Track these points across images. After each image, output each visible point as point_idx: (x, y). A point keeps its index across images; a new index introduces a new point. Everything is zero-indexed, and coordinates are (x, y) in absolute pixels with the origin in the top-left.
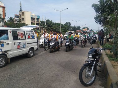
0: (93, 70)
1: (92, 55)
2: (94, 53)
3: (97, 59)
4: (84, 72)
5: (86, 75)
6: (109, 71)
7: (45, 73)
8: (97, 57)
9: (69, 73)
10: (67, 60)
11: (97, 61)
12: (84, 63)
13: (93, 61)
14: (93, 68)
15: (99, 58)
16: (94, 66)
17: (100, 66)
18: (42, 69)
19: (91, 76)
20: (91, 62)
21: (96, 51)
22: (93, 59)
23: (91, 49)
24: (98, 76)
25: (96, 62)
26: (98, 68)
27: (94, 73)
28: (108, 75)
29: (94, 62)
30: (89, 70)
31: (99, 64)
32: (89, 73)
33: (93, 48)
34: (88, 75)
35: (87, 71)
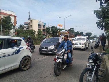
0: (94, 75)
1: (93, 60)
2: (95, 58)
3: (98, 63)
4: (84, 77)
5: (87, 80)
7: (47, 76)
8: (98, 62)
9: (71, 77)
11: (98, 66)
12: (85, 68)
14: (94, 73)
15: (100, 62)
16: (95, 71)
17: (102, 71)
18: (45, 73)
19: (92, 81)
20: (92, 67)
21: (96, 56)
22: (93, 64)
23: (91, 53)
26: (100, 73)
27: (95, 78)
29: (95, 66)
30: (90, 75)
31: (101, 68)
32: (90, 78)
33: (93, 52)
34: (89, 80)
35: (88, 76)
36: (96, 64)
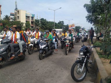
0: (84, 67)
1: (84, 53)
2: (85, 51)
3: (88, 56)
4: (75, 68)
5: (78, 71)
6: (99, 68)
7: (38, 69)
8: (88, 54)
9: (62, 69)
10: (60, 57)
11: (88, 58)
12: (76, 60)
13: (84, 58)
14: (84, 64)
15: (90, 55)
17: (91, 63)
18: (36, 66)
19: (82, 72)
20: (82, 59)
21: (87, 49)
22: (84, 56)
23: (82, 46)
24: (89, 73)
25: (86, 59)
26: (89, 65)
27: (85, 69)
28: (98, 71)
30: (80, 67)
31: (90, 61)
32: (80, 70)
33: (84, 45)
34: (79, 71)
35: (78, 67)
36: (86, 57)
